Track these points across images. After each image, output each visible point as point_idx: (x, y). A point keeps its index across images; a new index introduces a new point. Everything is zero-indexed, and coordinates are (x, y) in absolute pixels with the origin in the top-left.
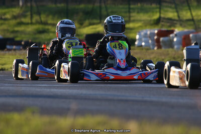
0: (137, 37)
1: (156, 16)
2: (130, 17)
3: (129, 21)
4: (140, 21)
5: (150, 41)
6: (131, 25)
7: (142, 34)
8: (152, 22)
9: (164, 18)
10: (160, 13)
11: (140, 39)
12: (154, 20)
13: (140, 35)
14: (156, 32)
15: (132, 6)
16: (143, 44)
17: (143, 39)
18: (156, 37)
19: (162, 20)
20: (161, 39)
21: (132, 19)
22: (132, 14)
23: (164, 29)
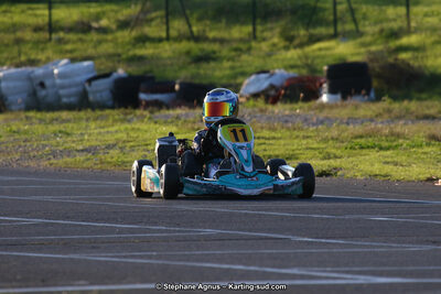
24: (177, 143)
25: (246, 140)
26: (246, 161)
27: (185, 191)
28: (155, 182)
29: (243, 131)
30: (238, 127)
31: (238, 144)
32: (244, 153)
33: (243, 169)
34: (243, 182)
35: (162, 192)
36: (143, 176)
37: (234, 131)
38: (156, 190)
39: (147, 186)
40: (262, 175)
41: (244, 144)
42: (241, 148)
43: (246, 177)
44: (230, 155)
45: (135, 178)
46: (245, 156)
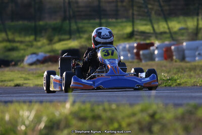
5: (129, 55)
7: (121, 47)
9: (138, 32)
14: (135, 45)
16: (122, 58)
17: (122, 53)
18: (135, 51)
19: (135, 33)
20: (141, 52)
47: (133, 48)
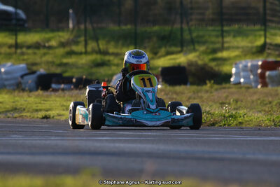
0: (234, 70)
1: (260, 42)
2: (223, 43)
3: (222, 49)
4: (238, 48)
5: (252, 77)
6: (225, 54)
7: (241, 66)
8: (254, 50)
9: (271, 44)
10: (265, 37)
11: (237, 74)
12: (257, 47)
13: (237, 68)
14: (260, 63)
15: (226, 28)
16: (242, 80)
17: (242, 74)
18: (259, 71)
19: (267, 46)
20: (267, 73)
21: (226, 45)
22: (226, 39)
23: (271, 59)
24: (102, 89)
25: (152, 86)
26: (152, 101)
27: (107, 123)
28: (85, 117)
29: (150, 79)
30: (146, 76)
31: (146, 89)
32: (150, 95)
33: (149, 107)
34: (149, 116)
35: (90, 124)
36: (77, 113)
37: (143, 79)
38: (86, 123)
39: (79, 120)
40: (163, 111)
41: (150, 89)
42: (148, 91)
43: (151, 112)
44: (140, 97)
45: (71, 115)
46: (151, 98)
47: (256, 67)
